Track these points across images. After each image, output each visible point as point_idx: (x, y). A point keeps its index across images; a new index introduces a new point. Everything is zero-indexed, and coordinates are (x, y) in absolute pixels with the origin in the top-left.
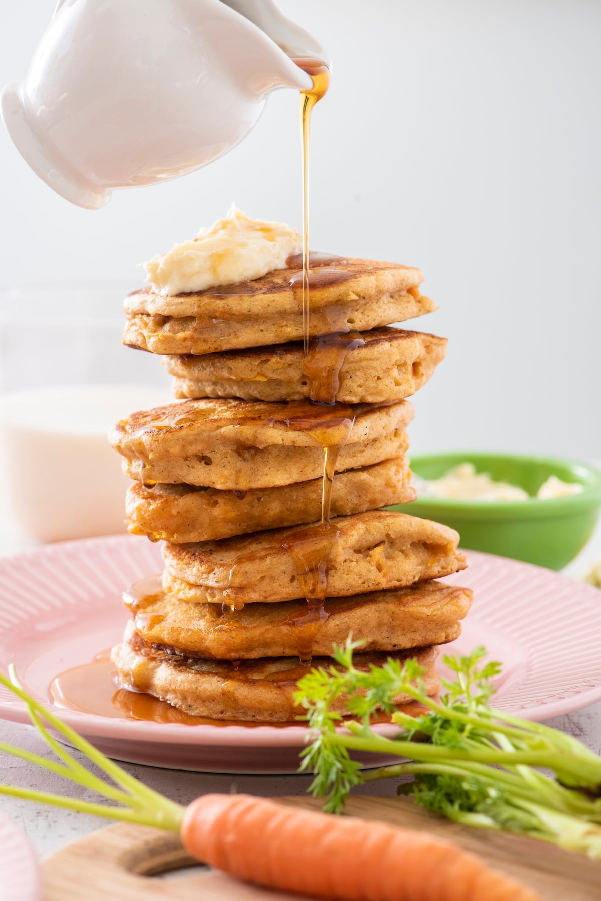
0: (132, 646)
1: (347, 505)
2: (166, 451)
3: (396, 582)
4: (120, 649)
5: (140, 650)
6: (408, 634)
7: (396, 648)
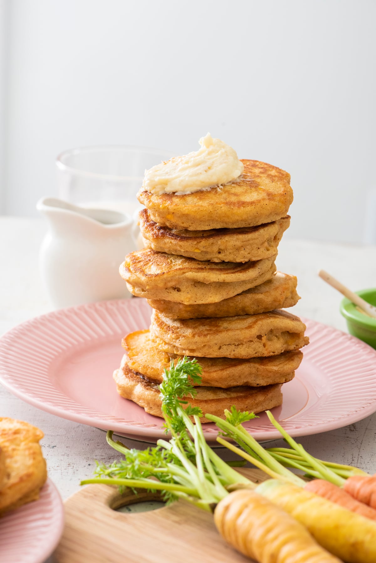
0: (124, 371)
1: (251, 310)
2: (156, 286)
3: (272, 353)
4: (118, 372)
5: (128, 374)
6: (265, 379)
7: (258, 386)
